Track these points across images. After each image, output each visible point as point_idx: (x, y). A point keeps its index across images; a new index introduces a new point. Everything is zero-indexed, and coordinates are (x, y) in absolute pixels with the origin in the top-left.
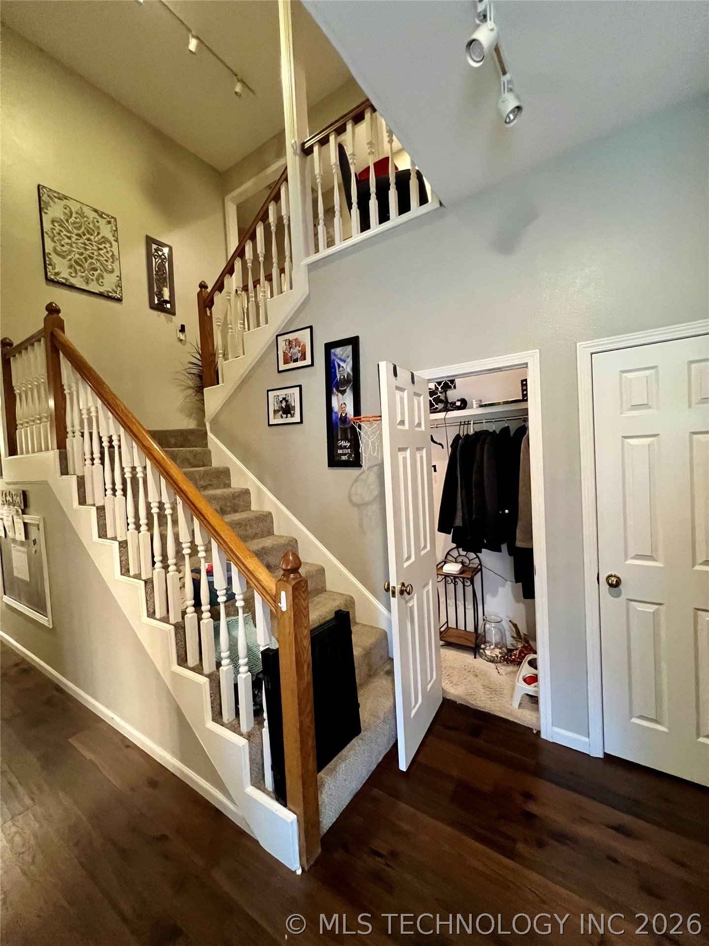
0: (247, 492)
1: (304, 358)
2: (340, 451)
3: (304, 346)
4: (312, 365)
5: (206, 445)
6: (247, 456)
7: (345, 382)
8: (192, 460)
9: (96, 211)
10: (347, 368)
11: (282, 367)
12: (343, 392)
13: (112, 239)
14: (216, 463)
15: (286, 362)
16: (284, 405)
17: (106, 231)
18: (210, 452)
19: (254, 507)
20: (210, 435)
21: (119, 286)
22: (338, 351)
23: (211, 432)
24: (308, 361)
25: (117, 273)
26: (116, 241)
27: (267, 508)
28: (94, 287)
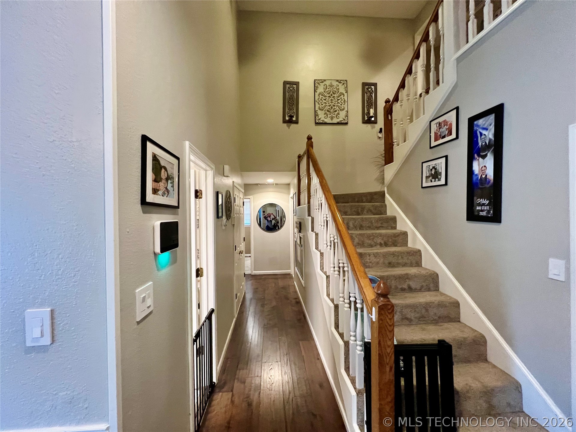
0: (405, 234)
3: (451, 124)
4: (457, 137)
5: (384, 202)
6: (408, 209)
7: (487, 147)
8: (373, 211)
9: (337, 81)
10: (489, 134)
11: (433, 144)
12: (484, 157)
13: (344, 92)
14: (389, 213)
15: (436, 140)
16: (433, 172)
17: (342, 89)
18: (386, 206)
19: (410, 245)
20: (387, 195)
21: (347, 116)
22: (481, 122)
23: (388, 193)
24: (454, 136)
25: (346, 109)
26: (347, 92)
27: (418, 247)
28: (335, 121)
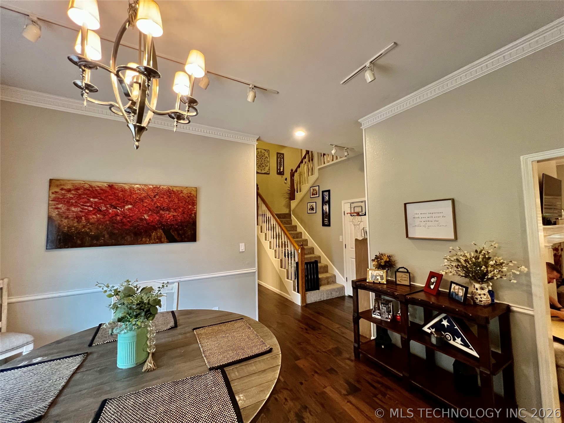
0: (301, 233)
1: (317, 194)
2: (325, 222)
3: (317, 191)
4: (319, 196)
5: (291, 218)
6: (302, 222)
7: (327, 202)
8: (286, 223)
9: (264, 150)
10: (327, 198)
11: (312, 196)
12: (326, 205)
13: (268, 156)
14: (293, 224)
15: (312, 195)
16: (311, 207)
17: (267, 155)
18: (292, 220)
19: (303, 238)
20: (292, 215)
21: (269, 170)
22: (325, 193)
23: (293, 214)
24: (318, 195)
25: (269, 166)
26: (269, 157)
27: (306, 238)
28: (263, 172)
